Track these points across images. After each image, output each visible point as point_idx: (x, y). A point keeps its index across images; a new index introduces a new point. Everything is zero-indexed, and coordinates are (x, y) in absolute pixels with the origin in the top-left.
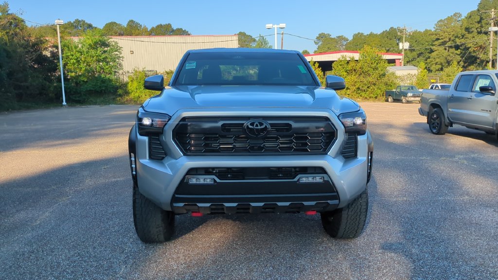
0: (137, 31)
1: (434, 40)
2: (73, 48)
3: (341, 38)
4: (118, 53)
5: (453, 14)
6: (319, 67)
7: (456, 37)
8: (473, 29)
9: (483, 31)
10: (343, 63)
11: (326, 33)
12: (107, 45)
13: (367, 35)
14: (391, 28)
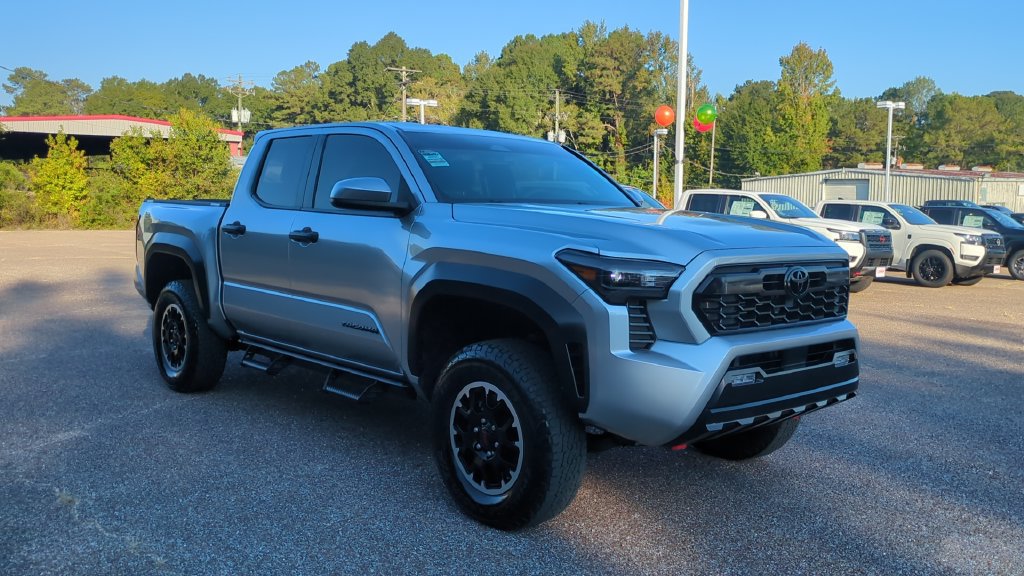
1: (274, 108)
3: (73, 84)
5: (303, 64)
6: (79, 148)
7: (313, 107)
8: (344, 96)
9: (359, 101)
10: (134, 143)
11: (33, 70)
13: (134, 83)
14: (186, 74)
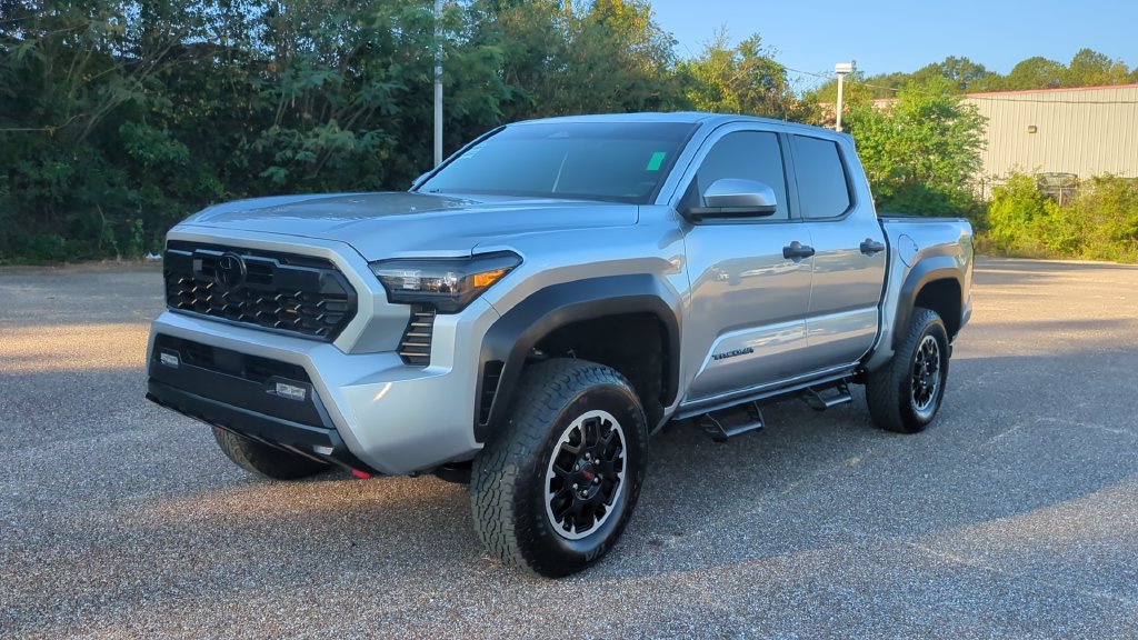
0: (1097, 76)
2: (872, 122)
4: (976, 132)
12: (953, 115)
